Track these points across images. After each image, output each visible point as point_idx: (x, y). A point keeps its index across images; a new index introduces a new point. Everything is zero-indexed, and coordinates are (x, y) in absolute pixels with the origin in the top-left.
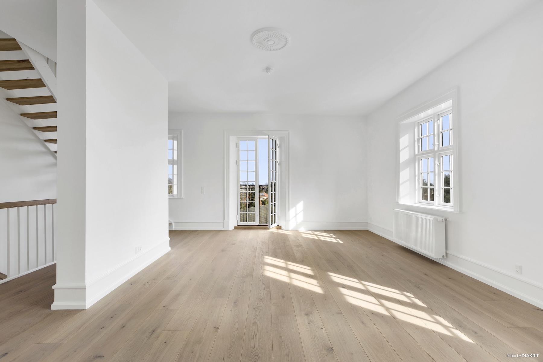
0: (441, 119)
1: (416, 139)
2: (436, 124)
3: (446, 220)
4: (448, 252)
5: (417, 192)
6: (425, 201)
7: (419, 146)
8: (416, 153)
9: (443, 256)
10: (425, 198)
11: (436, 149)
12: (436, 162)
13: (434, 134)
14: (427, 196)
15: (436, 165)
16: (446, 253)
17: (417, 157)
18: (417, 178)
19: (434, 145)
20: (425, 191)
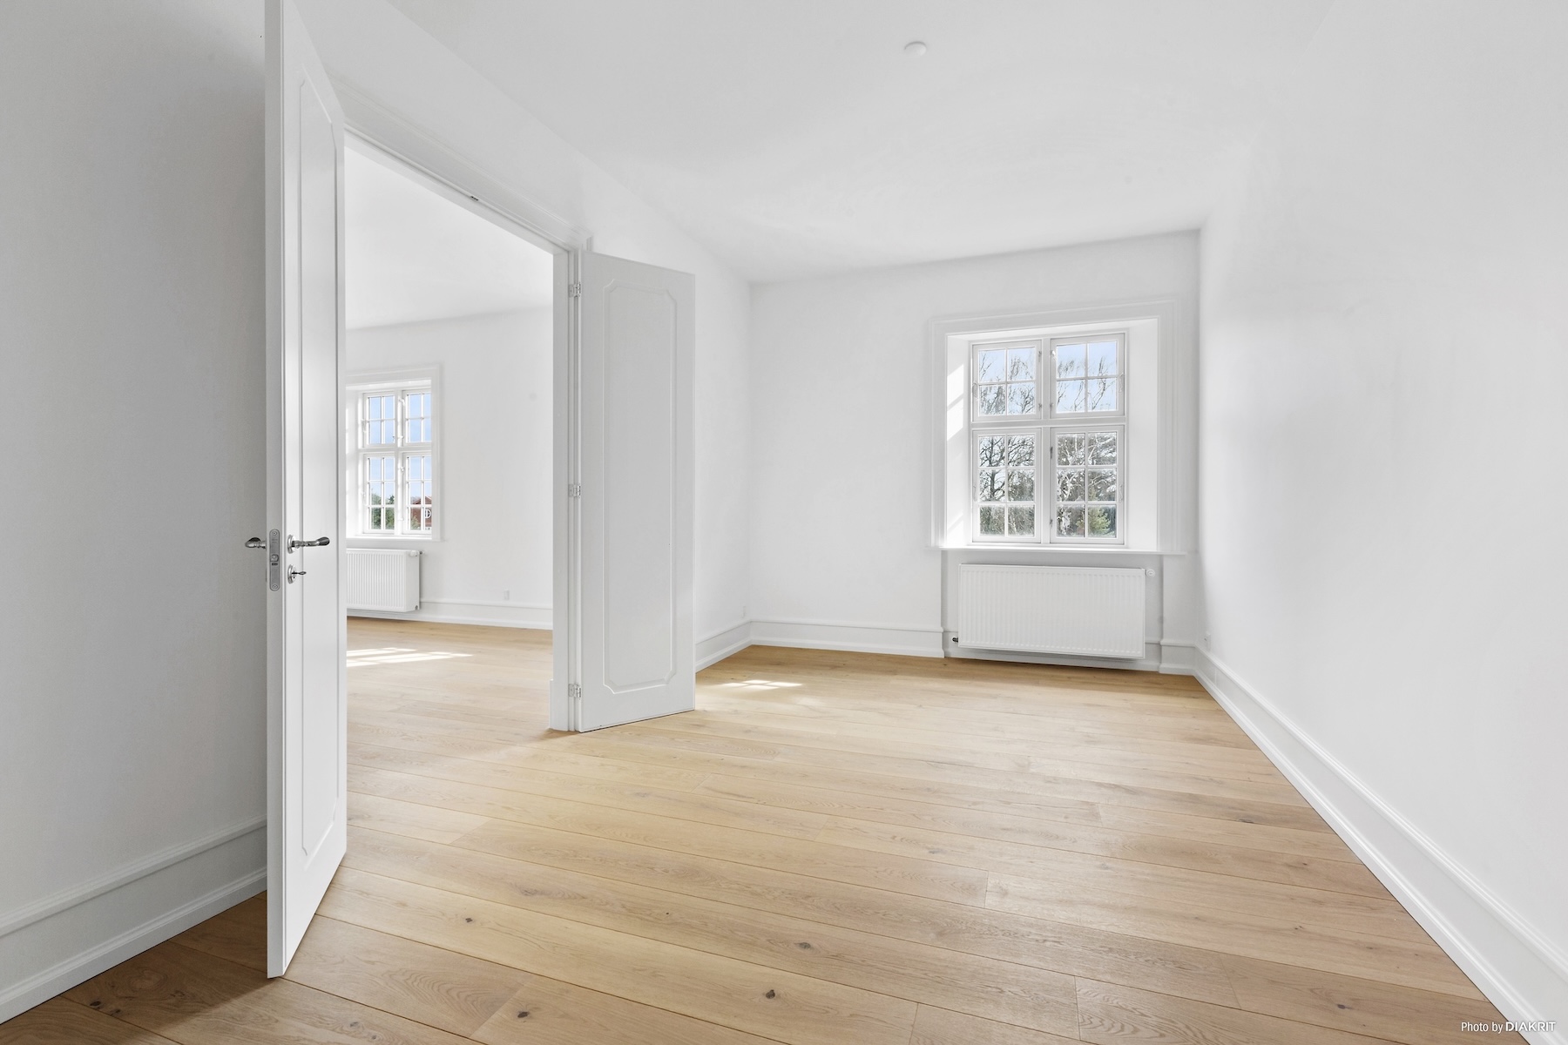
0: (407, 398)
1: (360, 423)
2: (399, 404)
3: (421, 553)
4: (423, 600)
5: (360, 515)
6: (377, 530)
7: (364, 434)
8: (360, 446)
9: (417, 607)
10: (377, 523)
11: (399, 445)
12: (399, 465)
13: (396, 419)
14: (379, 521)
15: (399, 472)
16: (420, 602)
17: (361, 454)
18: (360, 490)
19: (397, 438)
20: (377, 513)
